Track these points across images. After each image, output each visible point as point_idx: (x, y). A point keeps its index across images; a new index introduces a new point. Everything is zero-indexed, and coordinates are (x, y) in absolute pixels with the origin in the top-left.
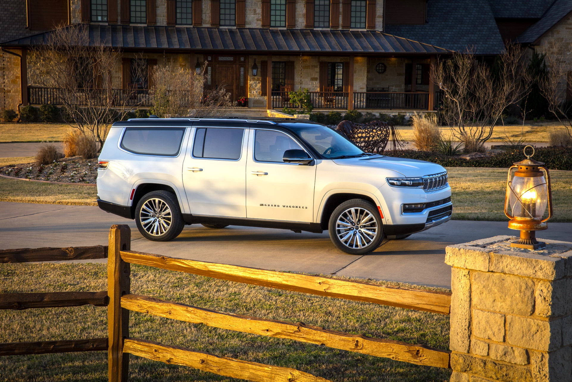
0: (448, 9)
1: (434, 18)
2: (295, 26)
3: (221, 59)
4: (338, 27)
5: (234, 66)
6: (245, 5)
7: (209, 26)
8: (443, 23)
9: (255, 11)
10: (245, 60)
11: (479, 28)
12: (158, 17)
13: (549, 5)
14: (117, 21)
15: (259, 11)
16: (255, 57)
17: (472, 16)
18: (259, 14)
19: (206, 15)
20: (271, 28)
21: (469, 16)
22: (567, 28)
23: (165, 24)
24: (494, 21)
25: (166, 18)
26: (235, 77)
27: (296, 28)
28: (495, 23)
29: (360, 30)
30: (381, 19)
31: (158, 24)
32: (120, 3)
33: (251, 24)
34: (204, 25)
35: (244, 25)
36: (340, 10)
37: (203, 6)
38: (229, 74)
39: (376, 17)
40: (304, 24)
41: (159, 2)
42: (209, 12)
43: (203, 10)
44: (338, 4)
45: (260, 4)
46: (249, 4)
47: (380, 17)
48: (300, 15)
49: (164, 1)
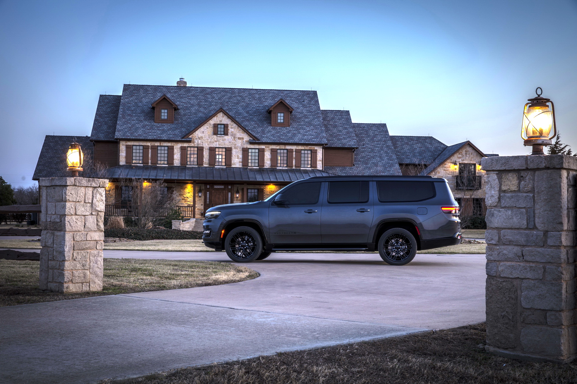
0: (369, 157)
1: (359, 163)
2: (264, 166)
3: (216, 187)
4: (292, 167)
5: (224, 191)
6: (231, 152)
7: (207, 166)
8: (365, 166)
9: (238, 156)
10: (231, 188)
11: (388, 169)
12: (174, 161)
13: (436, 156)
14: (148, 163)
15: (241, 156)
16: (238, 185)
17: (384, 162)
18: (241, 158)
19: (206, 159)
20: (248, 167)
21: (382, 162)
22: (444, 170)
23: (179, 165)
24: (398, 165)
25: (180, 161)
26: (224, 199)
27: (265, 168)
28: (398, 166)
29: (307, 169)
30: (321, 162)
31: (175, 165)
32: (151, 152)
33: (235, 165)
34: (205, 166)
35: (231, 165)
36: (294, 156)
37: (204, 153)
38: (221, 197)
39: (318, 160)
40: (270, 165)
41: (176, 151)
42: (208, 157)
43: (204, 156)
44: (293, 152)
45: (241, 152)
46: (234, 152)
47: (320, 161)
48: (268, 159)
49: (179, 150)
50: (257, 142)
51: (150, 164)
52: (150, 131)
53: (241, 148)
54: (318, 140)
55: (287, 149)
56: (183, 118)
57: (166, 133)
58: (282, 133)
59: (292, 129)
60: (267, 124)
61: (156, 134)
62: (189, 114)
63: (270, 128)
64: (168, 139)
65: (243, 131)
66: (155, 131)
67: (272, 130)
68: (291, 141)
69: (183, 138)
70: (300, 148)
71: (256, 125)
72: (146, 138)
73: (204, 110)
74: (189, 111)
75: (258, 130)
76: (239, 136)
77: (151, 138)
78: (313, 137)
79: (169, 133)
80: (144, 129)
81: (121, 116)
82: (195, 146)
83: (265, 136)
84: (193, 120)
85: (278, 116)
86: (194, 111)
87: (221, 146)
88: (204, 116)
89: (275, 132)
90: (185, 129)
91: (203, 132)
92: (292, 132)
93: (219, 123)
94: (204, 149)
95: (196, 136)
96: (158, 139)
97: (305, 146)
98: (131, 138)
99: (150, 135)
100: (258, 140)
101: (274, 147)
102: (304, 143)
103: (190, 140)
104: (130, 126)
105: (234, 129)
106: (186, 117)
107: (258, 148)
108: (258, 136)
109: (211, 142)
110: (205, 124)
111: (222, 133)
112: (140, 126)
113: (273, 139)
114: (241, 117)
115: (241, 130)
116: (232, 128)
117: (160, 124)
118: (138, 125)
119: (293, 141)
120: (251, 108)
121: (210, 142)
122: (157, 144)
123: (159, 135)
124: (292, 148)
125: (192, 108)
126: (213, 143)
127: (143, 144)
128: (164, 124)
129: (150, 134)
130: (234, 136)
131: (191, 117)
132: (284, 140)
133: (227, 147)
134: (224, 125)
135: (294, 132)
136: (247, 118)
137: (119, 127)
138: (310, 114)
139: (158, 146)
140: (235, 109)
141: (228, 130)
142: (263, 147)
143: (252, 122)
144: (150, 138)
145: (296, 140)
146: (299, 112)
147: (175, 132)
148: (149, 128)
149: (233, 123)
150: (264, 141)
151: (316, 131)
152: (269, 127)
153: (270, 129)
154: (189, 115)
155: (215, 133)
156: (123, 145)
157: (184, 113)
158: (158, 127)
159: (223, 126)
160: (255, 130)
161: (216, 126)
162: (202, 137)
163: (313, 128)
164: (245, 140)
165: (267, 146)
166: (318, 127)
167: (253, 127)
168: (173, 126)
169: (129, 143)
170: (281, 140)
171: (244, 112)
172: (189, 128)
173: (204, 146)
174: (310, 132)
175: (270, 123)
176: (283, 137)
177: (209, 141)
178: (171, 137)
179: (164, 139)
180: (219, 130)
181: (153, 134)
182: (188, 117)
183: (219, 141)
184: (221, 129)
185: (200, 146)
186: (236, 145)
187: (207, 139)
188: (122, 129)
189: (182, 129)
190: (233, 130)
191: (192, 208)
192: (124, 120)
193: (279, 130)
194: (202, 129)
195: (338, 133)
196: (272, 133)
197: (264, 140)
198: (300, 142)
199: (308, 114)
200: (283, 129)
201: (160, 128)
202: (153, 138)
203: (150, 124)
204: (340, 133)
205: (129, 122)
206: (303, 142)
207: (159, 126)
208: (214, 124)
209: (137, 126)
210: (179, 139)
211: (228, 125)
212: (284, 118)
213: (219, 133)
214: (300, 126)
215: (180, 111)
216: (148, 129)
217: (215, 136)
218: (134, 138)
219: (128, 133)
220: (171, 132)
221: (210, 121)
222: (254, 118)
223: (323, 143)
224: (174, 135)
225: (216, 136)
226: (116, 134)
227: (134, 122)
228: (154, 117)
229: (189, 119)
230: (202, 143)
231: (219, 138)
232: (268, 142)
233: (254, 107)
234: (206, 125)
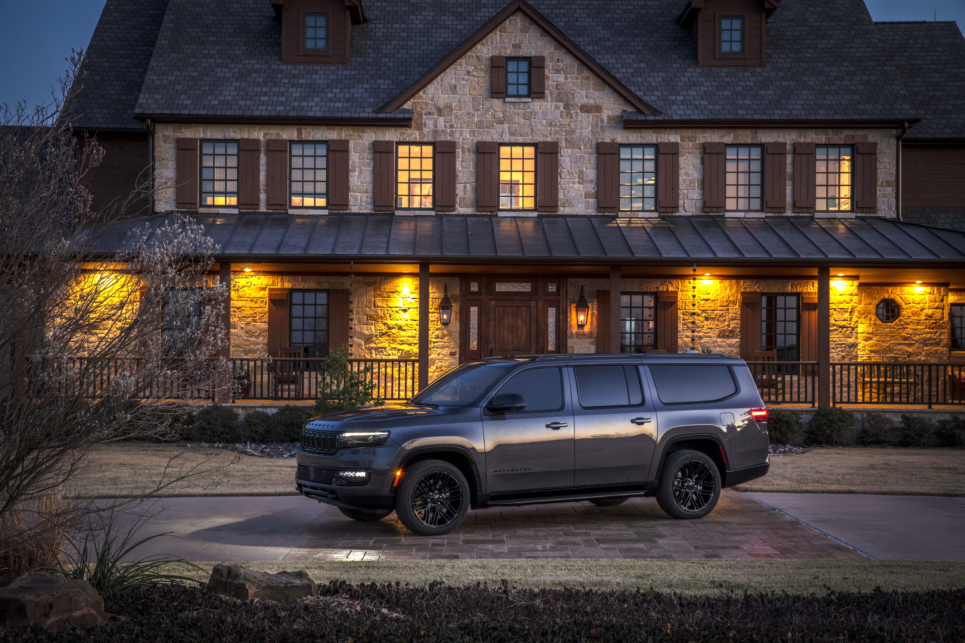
2: (676, 208)
3: (501, 287)
4: (783, 209)
5: (533, 303)
7: (469, 211)
9: (581, 174)
10: (558, 290)
12: (351, 194)
14: (257, 205)
15: (591, 173)
16: (582, 281)
18: (591, 181)
19: (465, 187)
20: (620, 215)
23: (367, 209)
25: (370, 195)
26: (534, 331)
27: (682, 214)
29: (838, 216)
30: (891, 190)
31: (354, 209)
32: (267, 162)
33: (571, 205)
34: (461, 210)
35: (556, 207)
36: (789, 169)
37: (459, 167)
38: (520, 323)
39: (879, 183)
40: (699, 205)
41: (354, 158)
42: (473, 179)
43: (460, 174)
44: (784, 154)
45: (593, 158)
46: (567, 160)
47: (888, 184)
48: (691, 182)
49: (368, 155)
50: (652, 118)
51: (263, 208)
52: (264, 89)
53: (594, 142)
54: (879, 107)
55: (762, 145)
56: (384, 47)
57: (321, 95)
58: (739, 89)
59: (772, 74)
60: (681, 61)
61: (284, 99)
62: (405, 35)
63: (693, 72)
64: (329, 115)
65: (598, 80)
66: (282, 89)
67: (701, 79)
68: (777, 115)
69: (380, 110)
70: (811, 137)
71: (643, 65)
72: (249, 113)
73: (455, 22)
74: (403, 26)
75: (651, 79)
76: (585, 101)
77: (264, 114)
78: (856, 97)
79: (330, 95)
80: (243, 84)
81: (166, 42)
82: (425, 140)
83: (680, 98)
84: (418, 52)
85: (721, 30)
86: (422, 26)
87: (520, 140)
88: (455, 40)
89: (714, 84)
90: (387, 82)
91: (454, 89)
92: (778, 83)
93: (509, 52)
94: (459, 151)
95: (427, 104)
96: (293, 114)
97: (830, 132)
98: (195, 112)
99: (263, 103)
100: (655, 112)
101: (713, 137)
102: (830, 117)
103: (407, 116)
104: (196, 74)
105: (566, 73)
106: (393, 43)
107: (654, 141)
108: (653, 98)
109: (481, 122)
110: (460, 57)
111: (523, 90)
112: (228, 75)
113: (711, 107)
114: (586, 39)
115: (592, 76)
116: (558, 71)
117: (302, 67)
118: (224, 70)
119: (785, 112)
120: (621, 11)
121: (480, 124)
122: (288, 134)
123: (296, 104)
124: (781, 140)
125: (414, 17)
126: (490, 126)
127: (238, 137)
128: (316, 68)
129: (263, 98)
130: (565, 99)
131: (410, 43)
132: (749, 111)
133: (541, 140)
134: (528, 59)
135: (785, 83)
136: (608, 43)
137: (156, 77)
138: (832, 24)
139: (292, 142)
140: (564, 15)
141: (542, 78)
142: (673, 137)
143: (626, 56)
144: (261, 111)
145: (797, 111)
146: (791, 20)
147: (352, 91)
148: (261, 80)
149: (560, 54)
150: (675, 117)
151: (865, 78)
152: (690, 70)
153: (694, 75)
154: (403, 39)
155: (498, 91)
156: (166, 139)
157: (385, 30)
158: (294, 76)
159: (524, 66)
160: (639, 79)
161: (498, 65)
162: (449, 107)
163: (852, 69)
164: (605, 114)
165: (689, 133)
166: (871, 64)
167: (630, 70)
168: (347, 73)
169: (189, 133)
170: (740, 112)
171: (593, 24)
172: (403, 78)
173: (458, 138)
174: (845, 83)
175: (693, 57)
176: (747, 102)
177: (476, 119)
178: (340, 108)
179: (311, 114)
180: (512, 78)
181: (275, 99)
182: (401, 43)
183: (510, 121)
184: (517, 77)
185: (442, 138)
186: (573, 132)
187: (468, 114)
188: (164, 82)
189: (379, 82)
190: (561, 78)
191: (417, 365)
192: (174, 55)
193: (728, 79)
194: (449, 76)
195: (931, 93)
196: (702, 88)
197: (678, 113)
198: (813, 117)
199: (824, 24)
200: (741, 74)
201: (303, 81)
202: (273, 114)
203: (264, 66)
204: (938, 93)
205: (192, 60)
206: (821, 115)
207: (296, 72)
208: (493, 59)
209: (219, 75)
210: (368, 113)
211: (542, 59)
212: (743, 36)
213: (511, 90)
214: (802, 65)
215: (372, 26)
216: (258, 85)
217: (497, 103)
218: (204, 112)
219: (183, 97)
220: (338, 91)
221: (479, 46)
222: (632, 43)
223: (900, 117)
224: (348, 100)
225: (501, 101)
226: (140, 101)
227: (210, 61)
228: (279, 45)
229: (404, 51)
230: (452, 126)
231: (510, 109)
232: (693, 117)
233: (630, 7)
234: (463, 61)
